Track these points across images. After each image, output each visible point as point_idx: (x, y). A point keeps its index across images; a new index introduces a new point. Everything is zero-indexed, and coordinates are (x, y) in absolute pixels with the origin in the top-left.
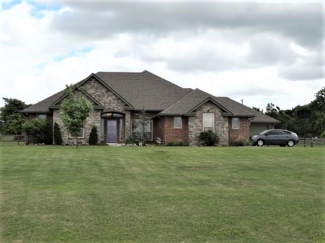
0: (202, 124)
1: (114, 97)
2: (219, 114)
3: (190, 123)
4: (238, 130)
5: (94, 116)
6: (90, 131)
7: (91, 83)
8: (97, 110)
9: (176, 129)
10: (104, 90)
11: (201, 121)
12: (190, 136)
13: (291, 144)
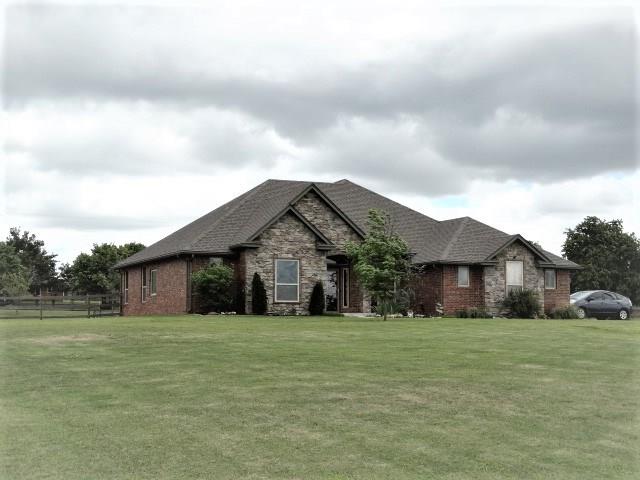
0: (505, 279)
1: (345, 229)
2: (531, 263)
3: (487, 279)
4: (554, 291)
5: (316, 263)
6: (310, 290)
7: (306, 202)
8: (321, 251)
9: (463, 288)
10: (328, 216)
11: (504, 275)
12: (487, 300)
13: (623, 315)
